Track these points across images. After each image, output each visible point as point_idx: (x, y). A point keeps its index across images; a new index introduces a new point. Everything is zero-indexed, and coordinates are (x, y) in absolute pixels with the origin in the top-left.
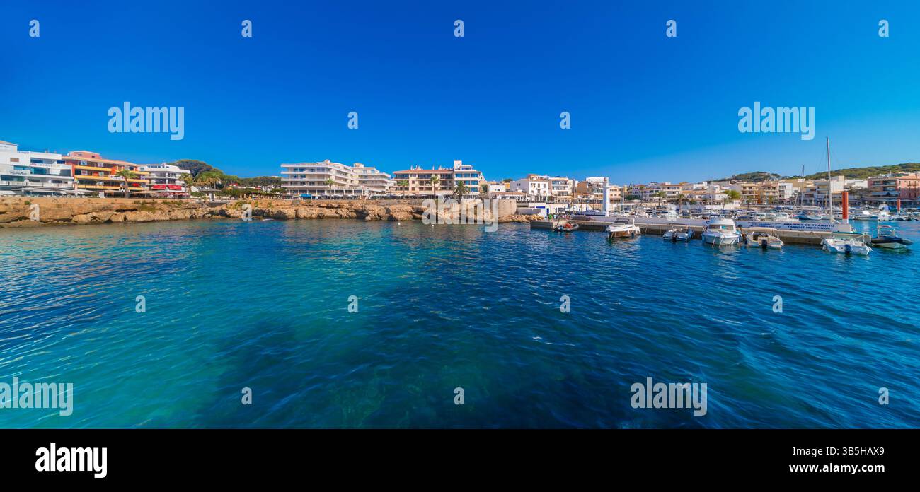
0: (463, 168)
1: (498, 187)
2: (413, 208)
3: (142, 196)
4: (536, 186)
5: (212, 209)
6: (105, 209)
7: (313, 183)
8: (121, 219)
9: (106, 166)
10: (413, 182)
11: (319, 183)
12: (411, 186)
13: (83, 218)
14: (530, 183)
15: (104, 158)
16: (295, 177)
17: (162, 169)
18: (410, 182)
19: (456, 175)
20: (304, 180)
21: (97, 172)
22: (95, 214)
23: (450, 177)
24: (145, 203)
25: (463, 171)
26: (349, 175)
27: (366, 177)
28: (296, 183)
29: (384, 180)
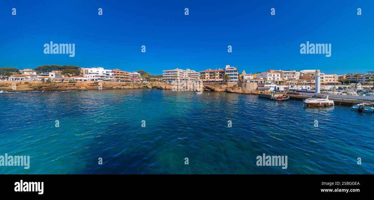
0: (230, 69)
1: (248, 77)
2: (205, 86)
3: (129, 81)
4: (272, 76)
5: (144, 85)
6: (119, 85)
7: (172, 77)
8: (123, 88)
9: (121, 73)
10: (207, 75)
11: (174, 77)
12: (206, 77)
13: (115, 87)
14: (268, 74)
15: (121, 71)
16: (167, 75)
17: (134, 73)
18: (206, 76)
19: (226, 72)
20: (169, 76)
21: (119, 75)
22: (117, 86)
23: (223, 72)
24: (128, 83)
25: (230, 70)
26: (184, 74)
27: (190, 74)
28: (167, 77)
29: (197, 75)
